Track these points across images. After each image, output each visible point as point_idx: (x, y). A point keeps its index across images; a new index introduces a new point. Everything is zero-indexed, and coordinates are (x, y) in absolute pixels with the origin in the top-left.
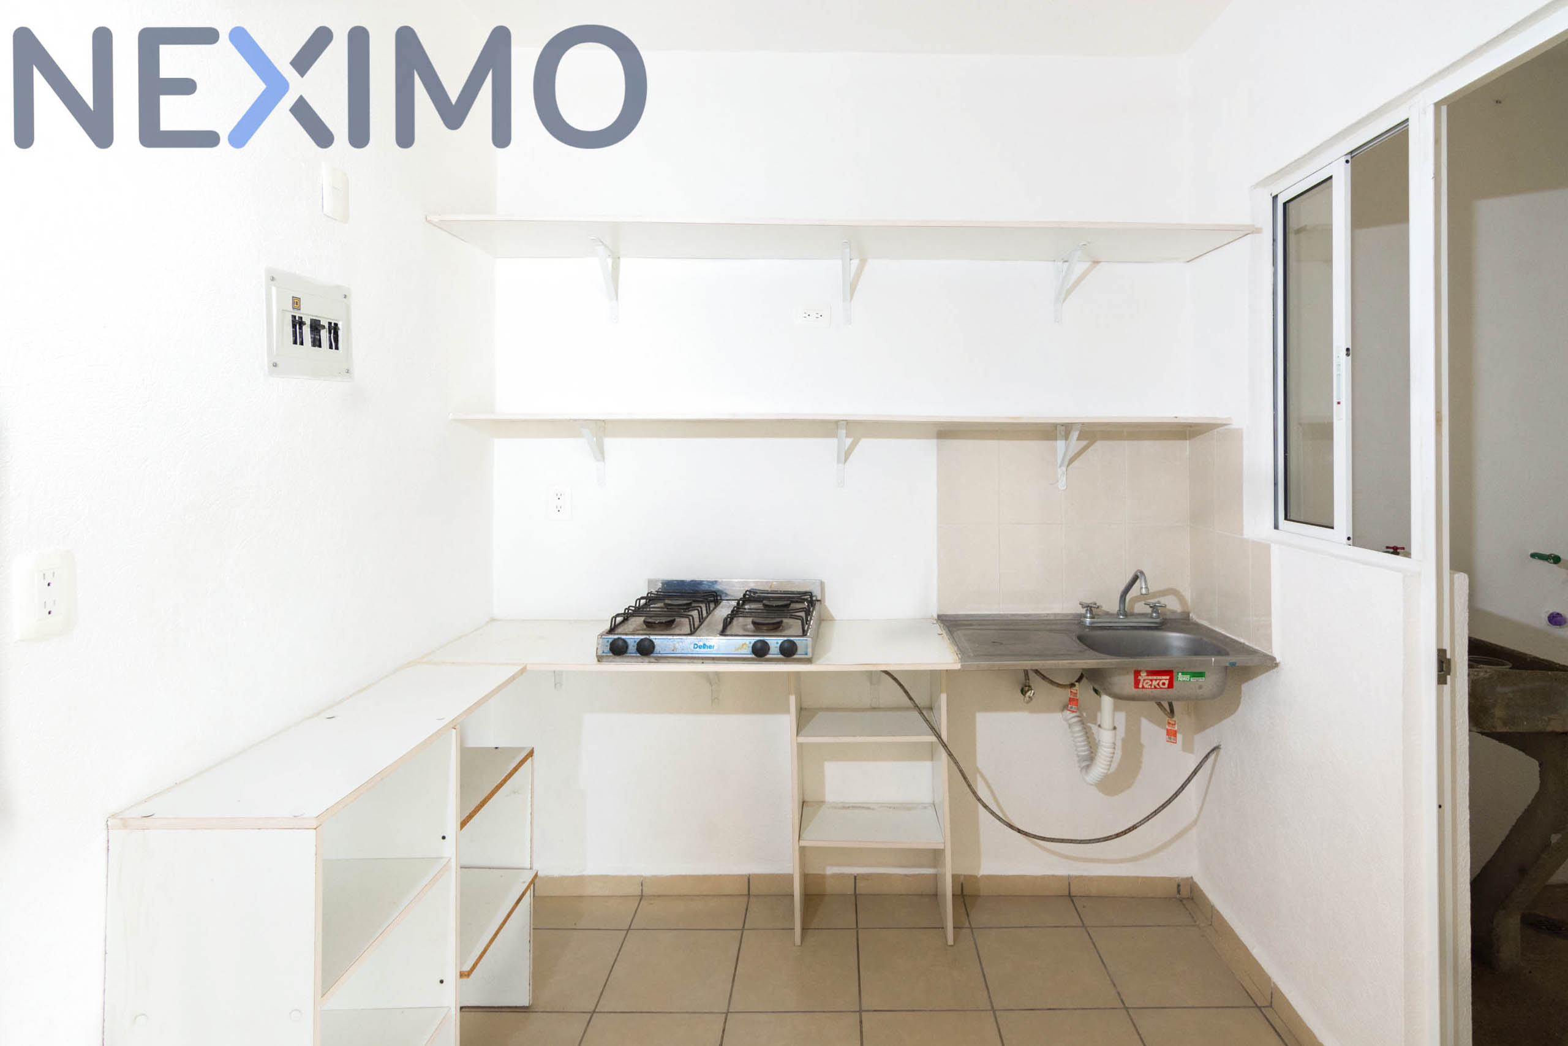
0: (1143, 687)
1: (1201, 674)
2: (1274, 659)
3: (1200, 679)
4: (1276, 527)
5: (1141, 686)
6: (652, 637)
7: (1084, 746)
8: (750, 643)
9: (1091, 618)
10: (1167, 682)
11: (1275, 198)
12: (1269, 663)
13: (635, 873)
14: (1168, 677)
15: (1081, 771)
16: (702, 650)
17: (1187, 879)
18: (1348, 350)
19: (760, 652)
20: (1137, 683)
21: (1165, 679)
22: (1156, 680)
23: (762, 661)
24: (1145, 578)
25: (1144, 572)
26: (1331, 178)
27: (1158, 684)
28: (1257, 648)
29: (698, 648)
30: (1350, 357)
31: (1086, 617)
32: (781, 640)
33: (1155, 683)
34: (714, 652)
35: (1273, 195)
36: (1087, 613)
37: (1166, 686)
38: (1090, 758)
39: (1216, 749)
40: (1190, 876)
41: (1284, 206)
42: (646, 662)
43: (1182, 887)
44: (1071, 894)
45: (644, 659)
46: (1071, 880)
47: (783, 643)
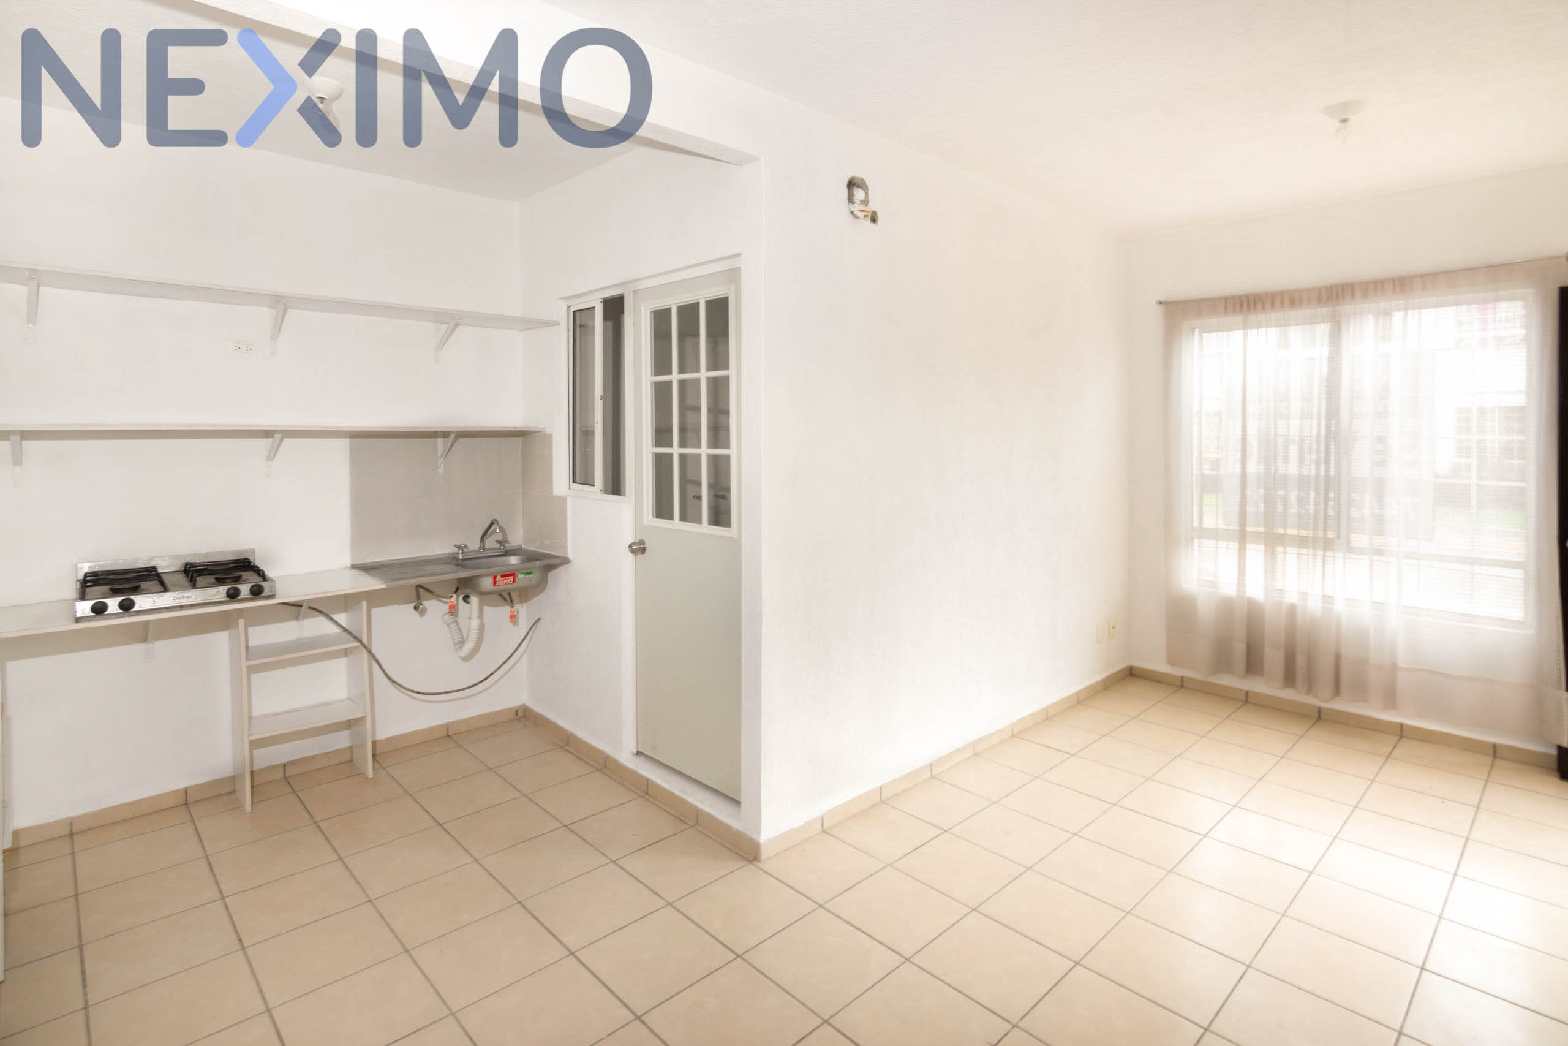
0: (499, 584)
1: (531, 573)
2: (568, 558)
3: (531, 576)
4: (569, 487)
5: (497, 584)
6: (132, 597)
7: (458, 635)
8: (224, 590)
9: (461, 554)
10: (512, 580)
11: (571, 308)
12: (566, 561)
14: (512, 577)
15: (458, 650)
18: (602, 395)
19: (233, 595)
20: (495, 583)
21: (511, 578)
22: (506, 579)
23: (235, 602)
24: (498, 524)
25: (497, 519)
26: (596, 307)
27: (507, 582)
28: (559, 555)
29: (177, 600)
30: (602, 400)
31: (458, 554)
32: (250, 586)
33: (505, 581)
35: (568, 309)
36: (459, 551)
37: (510, 581)
38: (463, 642)
39: (538, 620)
40: (522, 704)
41: (574, 312)
42: (129, 616)
43: (519, 712)
44: (450, 734)
45: (128, 614)
46: (447, 726)
47: (252, 587)
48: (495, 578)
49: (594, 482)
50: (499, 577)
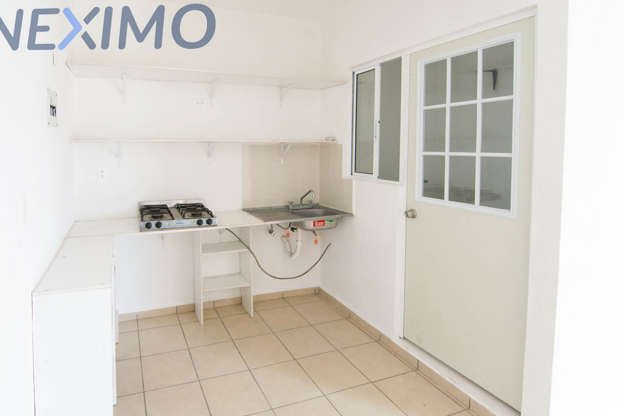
0: (316, 226)
3: (332, 222)
4: (352, 175)
5: (315, 226)
6: (160, 221)
7: (289, 248)
8: (196, 221)
9: (292, 206)
10: (323, 224)
11: (354, 73)
12: (352, 215)
13: (134, 312)
14: (323, 222)
15: (289, 256)
16: (179, 225)
17: (318, 287)
18: (379, 121)
19: (200, 223)
21: (322, 223)
22: (320, 223)
23: (201, 226)
24: (313, 192)
25: (313, 190)
26: (375, 69)
27: (320, 225)
28: (346, 212)
29: (178, 224)
30: (379, 124)
31: (290, 206)
32: (206, 219)
33: (319, 225)
34: (184, 225)
35: (353, 72)
36: (290, 205)
37: (322, 225)
38: (292, 252)
39: (331, 244)
40: (318, 286)
41: (357, 75)
42: (160, 230)
43: (316, 290)
44: (284, 297)
45: (159, 229)
46: (283, 293)
47: (208, 220)
48: (314, 222)
49: (372, 171)
50: (316, 222)
